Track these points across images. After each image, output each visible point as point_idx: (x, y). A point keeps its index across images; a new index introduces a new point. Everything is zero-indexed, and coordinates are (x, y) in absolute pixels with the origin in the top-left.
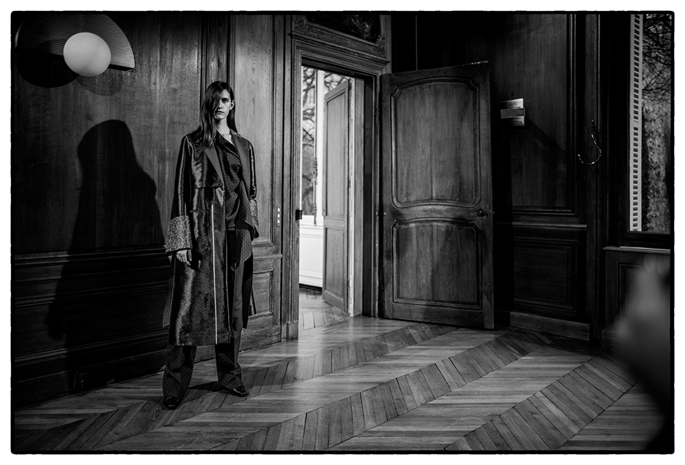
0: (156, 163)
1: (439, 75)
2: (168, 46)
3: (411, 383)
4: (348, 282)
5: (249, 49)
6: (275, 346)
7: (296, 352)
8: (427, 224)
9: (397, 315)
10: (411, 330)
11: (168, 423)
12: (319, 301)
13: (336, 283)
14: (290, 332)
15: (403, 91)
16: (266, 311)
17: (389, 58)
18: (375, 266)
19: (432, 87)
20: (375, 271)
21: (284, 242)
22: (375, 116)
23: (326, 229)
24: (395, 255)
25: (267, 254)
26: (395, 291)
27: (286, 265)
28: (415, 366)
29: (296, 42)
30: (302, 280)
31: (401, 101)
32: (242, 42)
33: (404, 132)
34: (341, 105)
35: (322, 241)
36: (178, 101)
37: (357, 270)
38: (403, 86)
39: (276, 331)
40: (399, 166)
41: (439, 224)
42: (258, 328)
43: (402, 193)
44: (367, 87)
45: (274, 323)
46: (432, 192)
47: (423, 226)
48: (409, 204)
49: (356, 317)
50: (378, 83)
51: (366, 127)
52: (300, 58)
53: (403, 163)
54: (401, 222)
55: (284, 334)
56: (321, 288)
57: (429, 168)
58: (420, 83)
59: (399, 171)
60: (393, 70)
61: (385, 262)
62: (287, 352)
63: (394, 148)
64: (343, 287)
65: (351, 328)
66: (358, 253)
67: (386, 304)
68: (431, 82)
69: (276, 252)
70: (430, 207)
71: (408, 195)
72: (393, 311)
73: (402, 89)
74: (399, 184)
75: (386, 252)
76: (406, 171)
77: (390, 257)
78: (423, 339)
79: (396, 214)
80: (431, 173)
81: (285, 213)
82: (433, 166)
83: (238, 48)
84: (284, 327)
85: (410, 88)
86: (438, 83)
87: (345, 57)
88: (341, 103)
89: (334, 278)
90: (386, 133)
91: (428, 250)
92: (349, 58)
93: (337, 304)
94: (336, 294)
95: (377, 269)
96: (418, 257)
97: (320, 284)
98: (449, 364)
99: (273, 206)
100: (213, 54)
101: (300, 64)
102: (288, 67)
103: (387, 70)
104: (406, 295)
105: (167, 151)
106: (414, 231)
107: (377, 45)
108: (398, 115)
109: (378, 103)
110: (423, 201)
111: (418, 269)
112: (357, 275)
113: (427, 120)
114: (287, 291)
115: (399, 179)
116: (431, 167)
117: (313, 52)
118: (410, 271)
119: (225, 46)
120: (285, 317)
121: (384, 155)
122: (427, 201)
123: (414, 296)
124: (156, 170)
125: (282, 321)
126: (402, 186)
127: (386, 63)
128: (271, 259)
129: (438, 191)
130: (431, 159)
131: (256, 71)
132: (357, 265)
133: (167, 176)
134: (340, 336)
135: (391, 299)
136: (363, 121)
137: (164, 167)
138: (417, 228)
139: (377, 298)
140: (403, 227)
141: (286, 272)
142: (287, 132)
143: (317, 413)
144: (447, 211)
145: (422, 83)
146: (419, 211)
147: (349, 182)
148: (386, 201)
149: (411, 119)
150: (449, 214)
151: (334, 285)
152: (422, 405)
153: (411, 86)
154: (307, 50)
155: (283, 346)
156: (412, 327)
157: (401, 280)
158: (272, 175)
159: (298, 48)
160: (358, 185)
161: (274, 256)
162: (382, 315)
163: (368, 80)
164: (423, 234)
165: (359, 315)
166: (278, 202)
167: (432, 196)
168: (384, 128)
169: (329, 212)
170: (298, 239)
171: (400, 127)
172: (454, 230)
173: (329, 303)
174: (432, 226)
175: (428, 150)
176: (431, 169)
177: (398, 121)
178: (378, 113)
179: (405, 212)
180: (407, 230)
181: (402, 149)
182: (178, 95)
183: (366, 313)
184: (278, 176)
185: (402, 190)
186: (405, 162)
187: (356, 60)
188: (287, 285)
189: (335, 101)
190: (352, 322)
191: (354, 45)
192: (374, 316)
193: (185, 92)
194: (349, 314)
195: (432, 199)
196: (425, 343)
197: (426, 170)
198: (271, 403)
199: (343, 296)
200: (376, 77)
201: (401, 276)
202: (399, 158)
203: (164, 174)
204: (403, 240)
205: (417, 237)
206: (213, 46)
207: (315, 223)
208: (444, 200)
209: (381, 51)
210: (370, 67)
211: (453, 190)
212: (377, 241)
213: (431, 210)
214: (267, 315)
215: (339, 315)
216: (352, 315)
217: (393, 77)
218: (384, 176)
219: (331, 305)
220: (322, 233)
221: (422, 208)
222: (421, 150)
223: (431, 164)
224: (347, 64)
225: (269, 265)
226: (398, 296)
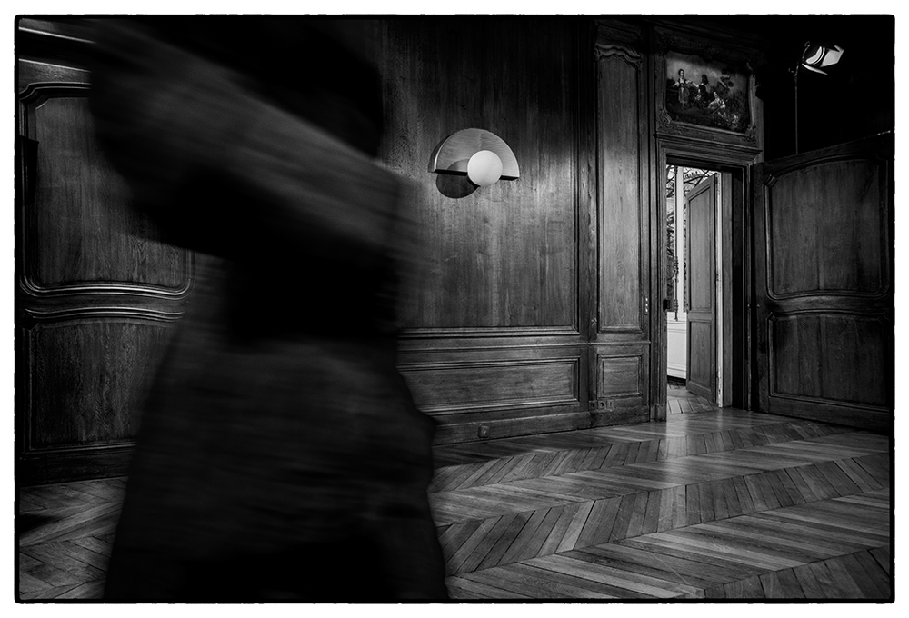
0: (538, 257)
1: (828, 154)
2: (546, 157)
3: (804, 476)
4: (716, 373)
5: (616, 152)
6: (644, 425)
7: (664, 431)
8: (811, 316)
9: (772, 409)
10: (794, 426)
11: (555, 473)
12: (683, 391)
13: (702, 374)
14: (659, 414)
15: (780, 178)
16: (635, 391)
17: (761, 147)
18: (746, 358)
19: (819, 170)
20: (746, 363)
21: (652, 330)
22: (745, 208)
23: (690, 323)
24: (771, 348)
25: (636, 340)
26: (772, 385)
27: (654, 351)
28: (806, 460)
29: (661, 142)
30: (670, 373)
31: (777, 190)
32: (609, 146)
33: (781, 221)
34: (706, 202)
35: (685, 335)
36: (555, 204)
37: (727, 361)
38: (778, 173)
39: (645, 411)
40: (776, 256)
41: (829, 316)
42: (629, 406)
43: (779, 285)
44: (736, 180)
45: (644, 404)
46: (819, 282)
47: (807, 318)
48: (788, 296)
49: (725, 407)
50: (749, 174)
51: (735, 219)
52: (665, 156)
53: (780, 253)
54: (778, 315)
55: (652, 415)
56: (685, 380)
57: (814, 256)
58: (801, 167)
59: (775, 262)
60: (766, 158)
61: (759, 355)
62: (656, 431)
63: (768, 239)
64: (711, 378)
65: (720, 418)
66: (727, 344)
67: (760, 397)
68: (817, 163)
69: (645, 338)
70: (815, 298)
71: (786, 286)
72: (769, 405)
73: (779, 176)
74: (775, 275)
75: (760, 345)
76: (783, 261)
77: (764, 350)
78: (812, 436)
79: (772, 307)
80: (818, 262)
81: (653, 302)
82: (820, 255)
83: (606, 152)
84: (653, 409)
85: (790, 174)
86: (826, 164)
87: (711, 150)
88: (706, 198)
89: (699, 369)
90: (758, 224)
91: (814, 344)
92: (717, 151)
93: (704, 395)
94: (702, 384)
95: (750, 361)
96: (800, 351)
97: (684, 375)
98: (852, 463)
99: (641, 296)
100: (583, 160)
101: (665, 162)
102: (653, 166)
103: (759, 159)
104: (785, 390)
105: (547, 246)
106: (796, 323)
107: (748, 135)
108: (774, 204)
109: (748, 194)
110: (806, 292)
111: (800, 364)
112: (727, 367)
113: (811, 206)
114: (656, 375)
115: (776, 270)
116: (817, 255)
117: (678, 149)
118: (790, 366)
119: (594, 152)
120: (653, 399)
121: (757, 247)
122: (812, 291)
123: (796, 391)
124: (538, 262)
125: (652, 402)
126: (779, 276)
127: (757, 152)
128: (640, 344)
129: (827, 281)
130: (817, 247)
131: (622, 172)
132: (726, 357)
133: (547, 268)
134: (709, 423)
135: (767, 392)
136: (731, 214)
137: (545, 259)
138: (799, 320)
139: (750, 390)
140: (781, 319)
141: (654, 358)
142: (654, 227)
143: (698, 487)
144: (839, 302)
145: (805, 168)
146: (800, 302)
147: (716, 275)
148: (759, 293)
149: (790, 206)
150: (844, 305)
151: (699, 376)
152: (824, 499)
153: (791, 171)
154: (671, 148)
155: (652, 426)
156: (794, 423)
157: (779, 375)
158: (640, 267)
159: (663, 146)
160: (727, 278)
161: (643, 342)
162: (756, 408)
163: (736, 172)
164: (807, 326)
165: (729, 407)
166: (645, 292)
167: (819, 286)
168: (756, 218)
169: (693, 305)
170: (666, 327)
171: (776, 216)
172: (850, 322)
173: (694, 393)
174: (819, 318)
175: (813, 237)
176: (818, 258)
177: (774, 210)
178: (748, 204)
179: (783, 303)
180: (787, 322)
181: (779, 238)
182: (555, 198)
183: (736, 404)
184: (645, 268)
185: (779, 281)
186: (783, 253)
187: (723, 152)
188: (655, 369)
189: (699, 198)
190: (721, 411)
191: (721, 139)
192: (746, 409)
193: (561, 195)
194: (718, 404)
195: (819, 289)
196: (814, 439)
197: (811, 259)
198: (649, 471)
199: (710, 386)
200: (745, 168)
201: (779, 370)
202: (775, 249)
203: (545, 266)
204: (781, 333)
205: (799, 330)
206: (583, 153)
207: (676, 318)
208: (835, 290)
209: (752, 140)
210: (740, 158)
211: (848, 279)
212: (749, 333)
213: (817, 301)
214: (636, 396)
215: (706, 405)
216: (721, 406)
217: (767, 165)
218: (757, 267)
219: (696, 395)
220: (685, 327)
221: (805, 299)
222: (803, 238)
223: (817, 252)
224: (713, 158)
225: (638, 350)
226: (775, 390)
